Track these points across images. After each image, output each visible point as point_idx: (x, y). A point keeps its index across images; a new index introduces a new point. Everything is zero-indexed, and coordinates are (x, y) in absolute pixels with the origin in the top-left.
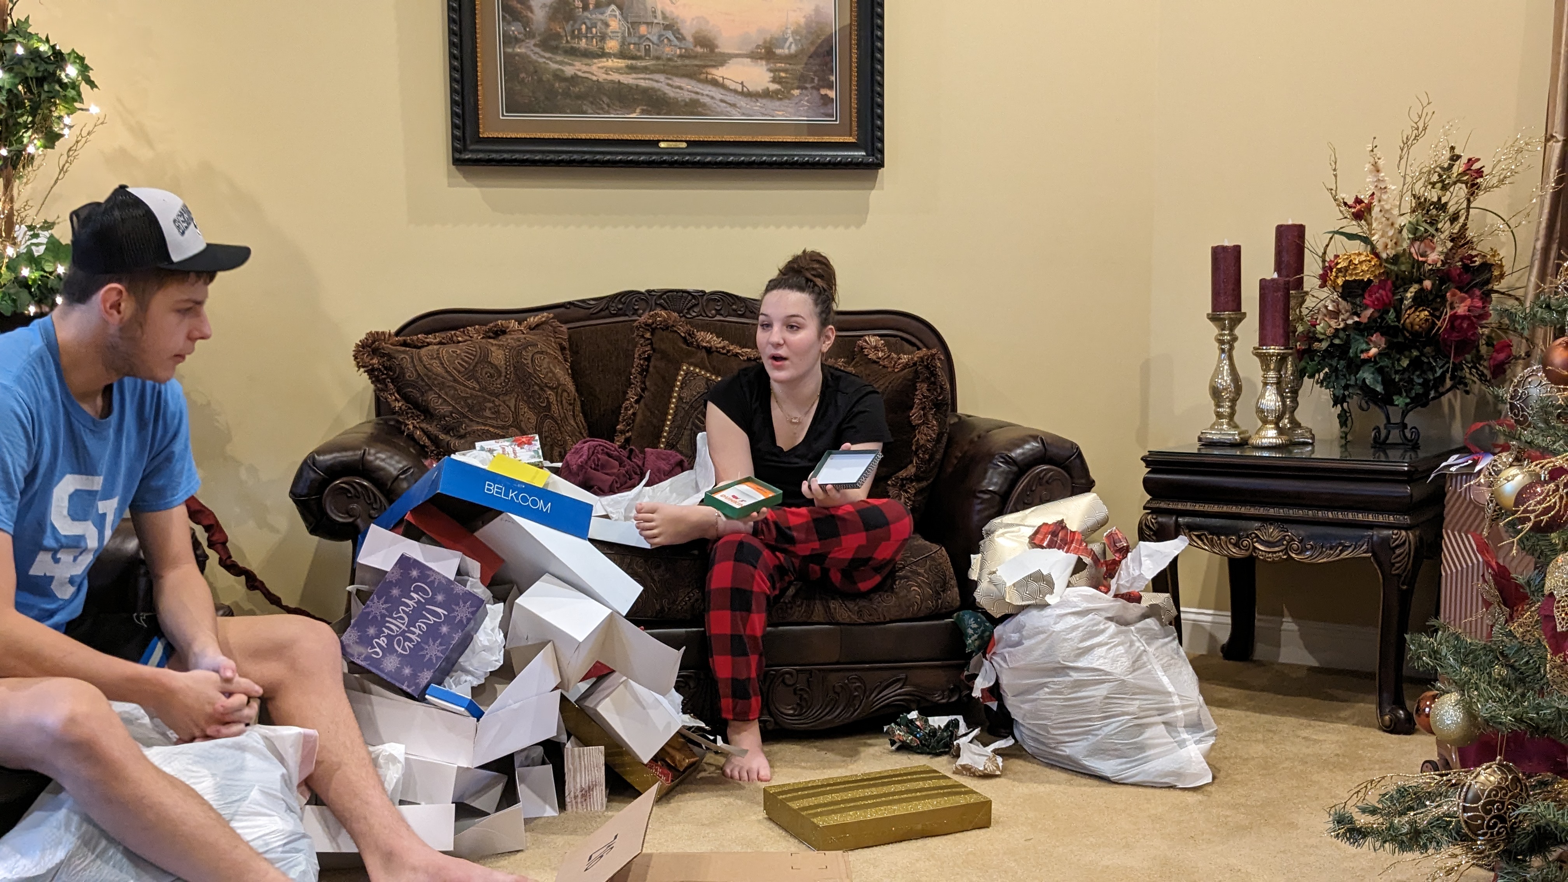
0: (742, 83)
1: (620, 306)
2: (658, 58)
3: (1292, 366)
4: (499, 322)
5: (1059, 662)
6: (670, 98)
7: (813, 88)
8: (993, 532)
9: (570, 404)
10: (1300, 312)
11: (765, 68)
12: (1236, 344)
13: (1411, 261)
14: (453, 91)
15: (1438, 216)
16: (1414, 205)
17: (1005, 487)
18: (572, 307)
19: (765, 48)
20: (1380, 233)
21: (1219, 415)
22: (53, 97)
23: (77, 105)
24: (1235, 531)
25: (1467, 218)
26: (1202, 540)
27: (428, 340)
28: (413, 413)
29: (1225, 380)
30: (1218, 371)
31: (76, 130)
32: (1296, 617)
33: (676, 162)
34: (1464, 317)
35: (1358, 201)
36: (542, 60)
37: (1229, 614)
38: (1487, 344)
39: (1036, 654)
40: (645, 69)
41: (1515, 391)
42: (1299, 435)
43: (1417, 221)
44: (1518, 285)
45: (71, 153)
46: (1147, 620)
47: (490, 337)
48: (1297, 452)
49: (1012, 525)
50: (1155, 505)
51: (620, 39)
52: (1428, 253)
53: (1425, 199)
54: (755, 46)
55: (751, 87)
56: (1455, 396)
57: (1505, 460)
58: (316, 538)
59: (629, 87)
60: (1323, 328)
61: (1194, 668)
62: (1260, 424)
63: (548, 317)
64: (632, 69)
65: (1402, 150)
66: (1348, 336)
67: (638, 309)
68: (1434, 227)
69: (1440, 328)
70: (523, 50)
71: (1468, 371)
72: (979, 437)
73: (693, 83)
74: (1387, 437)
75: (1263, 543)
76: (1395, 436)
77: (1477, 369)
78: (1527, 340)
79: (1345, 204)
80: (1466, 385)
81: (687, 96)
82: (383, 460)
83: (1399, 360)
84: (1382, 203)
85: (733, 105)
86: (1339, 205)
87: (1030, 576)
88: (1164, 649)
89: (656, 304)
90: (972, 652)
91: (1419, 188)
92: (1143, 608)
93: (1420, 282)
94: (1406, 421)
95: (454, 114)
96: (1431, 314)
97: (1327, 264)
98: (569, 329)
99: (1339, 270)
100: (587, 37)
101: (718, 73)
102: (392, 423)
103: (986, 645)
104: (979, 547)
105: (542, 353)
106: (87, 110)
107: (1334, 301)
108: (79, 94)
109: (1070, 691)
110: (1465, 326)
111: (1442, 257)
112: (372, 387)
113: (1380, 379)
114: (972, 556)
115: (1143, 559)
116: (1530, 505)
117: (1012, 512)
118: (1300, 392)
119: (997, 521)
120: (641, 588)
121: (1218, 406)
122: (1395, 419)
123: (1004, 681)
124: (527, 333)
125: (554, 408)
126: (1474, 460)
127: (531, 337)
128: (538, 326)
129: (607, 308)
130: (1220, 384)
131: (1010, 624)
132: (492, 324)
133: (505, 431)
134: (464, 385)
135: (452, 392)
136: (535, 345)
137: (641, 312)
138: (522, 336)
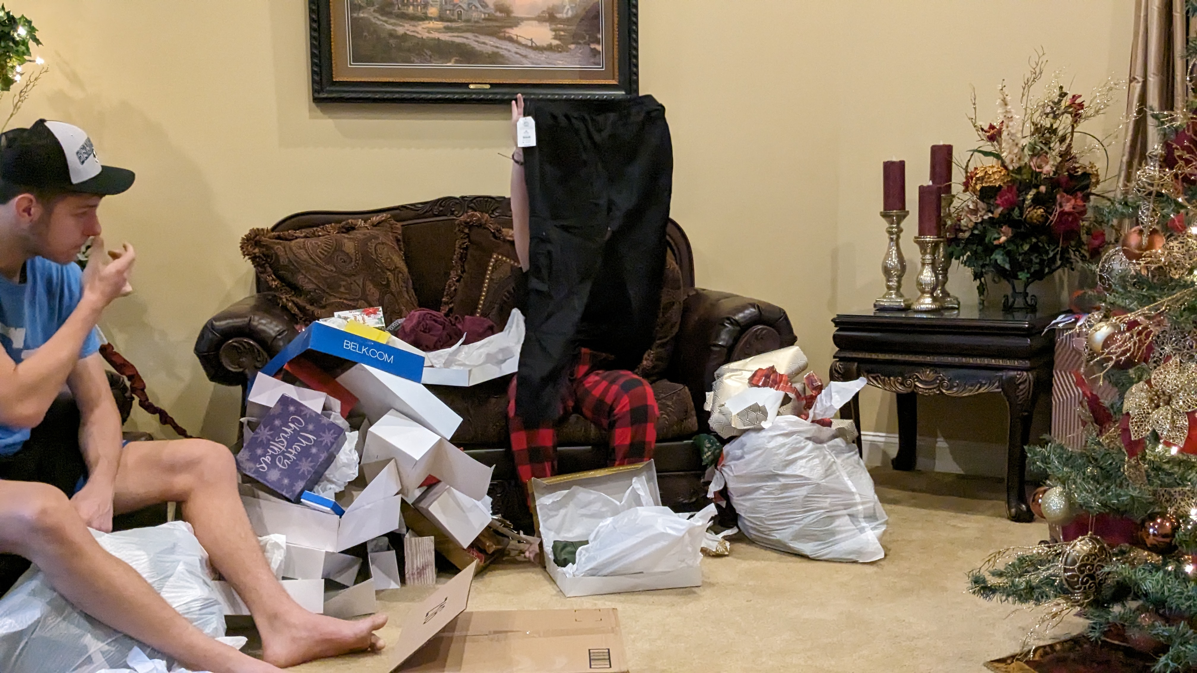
0: (531, 40)
1: (441, 209)
2: (468, 21)
3: (943, 251)
4: (350, 221)
5: (771, 471)
6: (477, 51)
7: (585, 43)
8: (722, 375)
9: (404, 282)
10: (949, 210)
11: (549, 28)
12: (902, 235)
13: (1030, 172)
14: (312, 46)
15: (1051, 138)
16: (1032, 130)
17: (731, 342)
18: (404, 209)
19: (549, 13)
20: (1008, 151)
21: (889, 288)
22: (8, 52)
23: (26, 57)
24: (901, 374)
25: (1071, 140)
26: (877, 381)
27: (296, 235)
28: (286, 290)
29: (893, 261)
30: (888, 255)
31: (26, 77)
32: (947, 438)
33: (482, 99)
34: (1069, 214)
35: (992, 127)
36: (379, 23)
37: (897, 435)
38: (1087, 233)
39: (754, 465)
40: (457, 30)
41: (1103, 266)
42: (949, 302)
43: (1035, 142)
44: (1110, 189)
45: (22, 94)
46: (837, 440)
47: (343, 232)
48: (947, 314)
49: (737, 370)
50: (842, 355)
51: (438, 6)
52: (1043, 165)
53: (1041, 125)
54: (540, 12)
55: (539, 43)
56: (1064, 271)
57: (1096, 317)
58: (213, 383)
59: (446, 43)
60: (966, 222)
61: (872, 475)
62: (920, 294)
63: (387, 217)
64: (448, 29)
65: (1024, 89)
66: (984, 228)
67: (454, 211)
68: (1048, 146)
69: (1052, 221)
70: (366, 15)
71: (1073, 253)
72: (711, 304)
73: (495, 39)
74: (1014, 302)
75: (921, 382)
76: (1019, 302)
77: (1080, 252)
78: (1116, 230)
79: (982, 129)
80: (1071, 263)
81: (488, 49)
82: (265, 325)
83: (1022, 245)
84: (1009, 129)
85: (525, 57)
86: (977, 130)
87: (750, 407)
88: (849, 461)
89: (468, 207)
90: (707, 465)
91: (1036, 118)
92: (833, 430)
93: (1037, 187)
94: (1028, 291)
95: (313, 64)
96: (1045, 211)
97: (969, 174)
98: (402, 226)
99: (978, 179)
100: (413, 5)
101: (514, 32)
102: (270, 297)
103: (717, 460)
104: (712, 386)
105: (383, 243)
106: (34, 61)
107: (973, 202)
108: (28, 49)
109: (779, 492)
110: (1070, 219)
111: (1054, 169)
112: (254, 269)
113: (1008, 259)
114: (707, 393)
115: (833, 394)
116: (1112, 349)
117: (736, 361)
118: (950, 270)
119: (726, 367)
120: (460, 420)
121: (888, 281)
122: (1020, 289)
123: (730, 486)
124: (371, 229)
125: (393, 285)
126: (1076, 318)
127: (375, 232)
128: (379, 223)
129: (430, 210)
130: (890, 265)
131: (735, 443)
132: (344, 223)
133: (356, 302)
134: (324, 268)
135: (315, 274)
136: (377, 238)
137: (456, 212)
138: (367, 231)
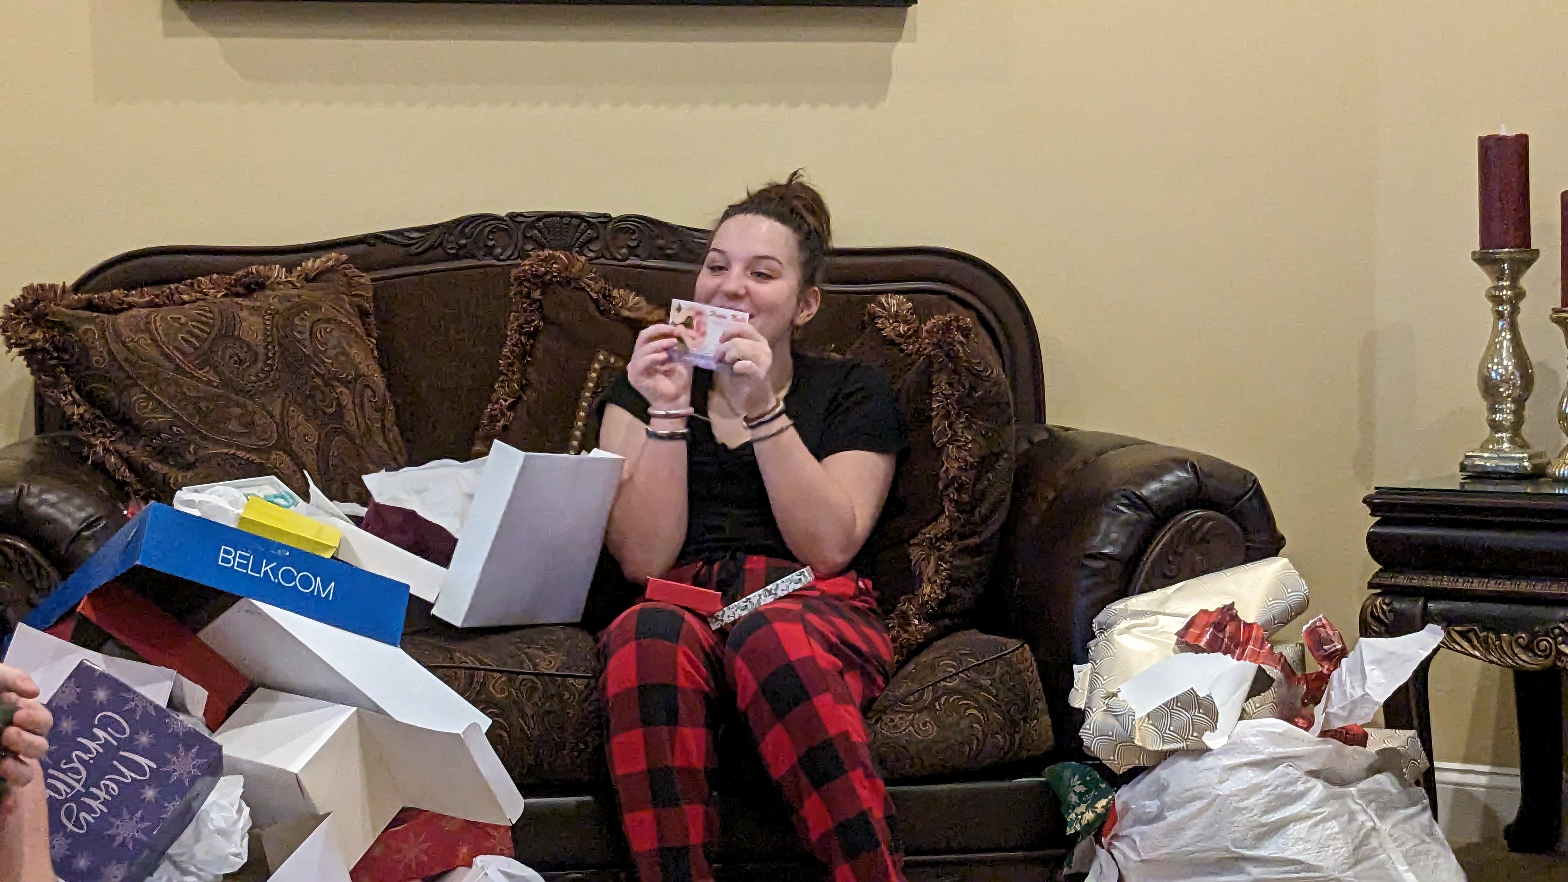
1: (464, 241)
4: (255, 269)
8: (1110, 626)
12: (1522, 304)
17: (1131, 549)
18: (379, 243)
21: (1496, 427)
24: (1526, 626)
26: (1470, 641)
27: (129, 299)
28: (104, 425)
29: (1505, 365)
30: (1493, 350)
46: (1379, 777)
47: (238, 295)
49: (1145, 614)
50: (1388, 580)
63: (337, 260)
72: (1085, 463)
82: (53, 505)
87: (1178, 699)
88: (1408, 827)
89: (525, 236)
90: (1077, 834)
92: (1370, 755)
98: (375, 280)
102: (66, 444)
103: (1101, 824)
104: (1086, 651)
105: (328, 321)
112: (31, 378)
114: (1075, 666)
115: (1368, 668)
117: (1142, 591)
119: (1118, 606)
121: (1494, 411)
124: (302, 287)
125: (350, 416)
127: (308, 294)
128: (319, 275)
129: (441, 244)
130: (1496, 371)
131: (1143, 784)
132: (240, 273)
133: (264, 456)
134: (193, 377)
135: (172, 390)
136: (316, 308)
137: (499, 250)
138: (295, 292)
